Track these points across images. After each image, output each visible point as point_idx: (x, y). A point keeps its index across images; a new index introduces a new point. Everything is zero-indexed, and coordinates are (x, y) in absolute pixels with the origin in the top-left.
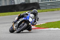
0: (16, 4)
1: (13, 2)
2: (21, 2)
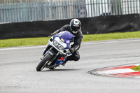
0: (90, 16)
1: (82, 11)
2: (101, 13)
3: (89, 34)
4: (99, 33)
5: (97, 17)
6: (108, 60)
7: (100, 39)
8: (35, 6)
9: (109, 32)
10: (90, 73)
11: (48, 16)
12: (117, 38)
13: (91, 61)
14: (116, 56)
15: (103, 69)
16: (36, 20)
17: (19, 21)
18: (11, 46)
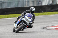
3: (43, 12)
4: (47, 12)
5: (46, 5)
6: (51, 23)
7: (47, 14)
8: (20, 1)
9: (51, 12)
10: (43, 28)
11: (26, 5)
12: (54, 14)
13: (44, 23)
14: (54, 21)
15: (49, 27)
16: (21, 7)
17: (14, 7)
18: (10, 17)
